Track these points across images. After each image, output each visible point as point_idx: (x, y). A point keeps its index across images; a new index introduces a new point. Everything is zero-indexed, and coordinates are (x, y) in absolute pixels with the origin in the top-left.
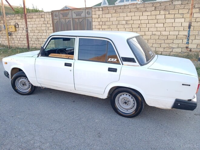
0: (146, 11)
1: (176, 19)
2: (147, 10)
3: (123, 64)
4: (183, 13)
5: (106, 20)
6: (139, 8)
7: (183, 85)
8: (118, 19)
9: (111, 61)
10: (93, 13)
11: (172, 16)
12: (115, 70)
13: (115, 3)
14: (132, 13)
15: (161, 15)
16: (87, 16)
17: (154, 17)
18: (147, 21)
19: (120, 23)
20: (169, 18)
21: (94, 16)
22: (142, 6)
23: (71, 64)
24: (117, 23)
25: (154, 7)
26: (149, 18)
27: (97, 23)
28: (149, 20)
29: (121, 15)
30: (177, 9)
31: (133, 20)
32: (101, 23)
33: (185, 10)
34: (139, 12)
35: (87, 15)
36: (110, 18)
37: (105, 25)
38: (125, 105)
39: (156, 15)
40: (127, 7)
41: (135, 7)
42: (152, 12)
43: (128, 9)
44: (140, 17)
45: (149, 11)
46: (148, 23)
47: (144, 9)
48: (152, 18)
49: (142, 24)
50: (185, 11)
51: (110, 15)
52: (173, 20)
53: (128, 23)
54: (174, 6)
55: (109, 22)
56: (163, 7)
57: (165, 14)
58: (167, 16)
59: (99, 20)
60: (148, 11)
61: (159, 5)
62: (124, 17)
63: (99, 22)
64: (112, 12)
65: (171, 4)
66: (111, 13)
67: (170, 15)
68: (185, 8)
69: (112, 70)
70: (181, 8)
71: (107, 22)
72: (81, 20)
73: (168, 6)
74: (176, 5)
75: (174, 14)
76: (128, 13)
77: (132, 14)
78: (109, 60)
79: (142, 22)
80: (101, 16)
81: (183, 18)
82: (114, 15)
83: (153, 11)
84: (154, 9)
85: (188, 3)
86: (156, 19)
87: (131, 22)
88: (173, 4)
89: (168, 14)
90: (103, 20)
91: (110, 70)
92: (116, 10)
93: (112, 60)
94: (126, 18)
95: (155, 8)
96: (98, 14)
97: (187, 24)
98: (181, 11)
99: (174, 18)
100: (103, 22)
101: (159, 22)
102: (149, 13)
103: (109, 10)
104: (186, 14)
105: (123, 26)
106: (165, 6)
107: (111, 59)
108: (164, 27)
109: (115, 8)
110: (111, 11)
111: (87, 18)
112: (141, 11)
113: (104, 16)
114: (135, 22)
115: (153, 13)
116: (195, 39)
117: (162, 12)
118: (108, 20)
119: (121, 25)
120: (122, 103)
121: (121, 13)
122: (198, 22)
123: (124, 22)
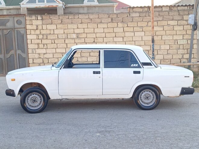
0: (101, 22)
1: (135, 32)
2: (103, 21)
3: (143, 68)
4: (142, 26)
5: (48, 32)
6: (92, 19)
7: (185, 77)
8: (65, 31)
9: (133, 66)
10: (28, 22)
11: (132, 29)
12: (139, 72)
13: (21, 4)
14: (84, 24)
15: (119, 27)
16: (17, 26)
17: (111, 30)
18: (103, 35)
19: (69, 37)
20: (128, 32)
21: (28, 27)
22: (96, 17)
23: (100, 72)
24: (64, 36)
25: (110, 19)
26: (106, 30)
27: (35, 37)
28: (106, 33)
29: (70, 26)
30: (136, 22)
31: (87, 33)
32: (41, 37)
33: (144, 22)
34: (93, 23)
35: (16, 24)
36: (55, 30)
37: (47, 39)
38: (146, 100)
39: (113, 28)
40: (78, 17)
41: (88, 17)
42: (108, 25)
43: (78, 19)
44: (95, 29)
45: (105, 23)
46: (105, 36)
47: (99, 21)
48: (109, 31)
49: (98, 38)
50: (144, 24)
51: (53, 27)
52: (132, 34)
53: (80, 36)
54: (132, 18)
55: (53, 35)
56: (120, 19)
57: (123, 26)
58: (126, 29)
59: (38, 32)
60: (103, 23)
61: (115, 16)
62: (74, 29)
63: (37, 35)
64: (57, 23)
65: (129, 15)
66: (55, 24)
67: (129, 28)
68: (144, 20)
69: (136, 72)
70: (139, 20)
71: (50, 35)
72: (5, 32)
73: (126, 18)
74: (134, 18)
75: (133, 27)
76: (79, 25)
77: (85, 26)
78: (132, 65)
79: (98, 35)
80: (40, 27)
81: (143, 31)
82: (59, 26)
83: (109, 22)
84: (110, 21)
85: (146, 15)
86: (114, 32)
87: (84, 35)
88: (131, 16)
89: (127, 27)
90: (43, 32)
91: (135, 72)
92: (63, 20)
93: (135, 65)
94: (77, 31)
95: (112, 19)
96: (36, 24)
97: (150, 38)
98: (140, 24)
99: (134, 32)
100: (43, 35)
101: (118, 36)
102: (105, 26)
103: (53, 20)
104: (145, 27)
105: (73, 41)
106: (123, 18)
107: (133, 65)
108: (124, 41)
109: (60, 18)
110: (55, 20)
111: (16, 29)
112: (95, 23)
113: (44, 27)
114: (89, 35)
115: (110, 25)
116: (158, 54)
117: (120, 25)
118: (52, 32)
119: (71, 40)
120: (144, 99)
121: (69, 24)
122: (158, 35)
123: (74, 36)
